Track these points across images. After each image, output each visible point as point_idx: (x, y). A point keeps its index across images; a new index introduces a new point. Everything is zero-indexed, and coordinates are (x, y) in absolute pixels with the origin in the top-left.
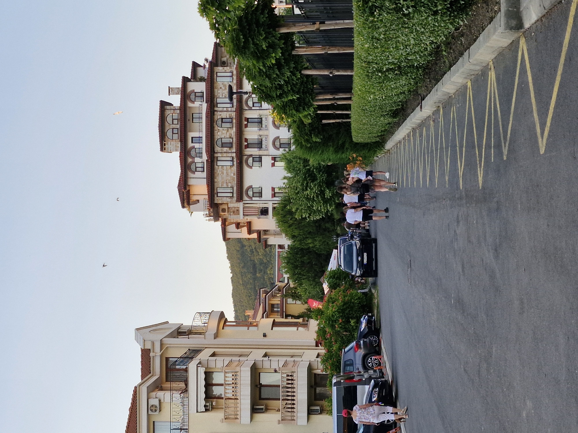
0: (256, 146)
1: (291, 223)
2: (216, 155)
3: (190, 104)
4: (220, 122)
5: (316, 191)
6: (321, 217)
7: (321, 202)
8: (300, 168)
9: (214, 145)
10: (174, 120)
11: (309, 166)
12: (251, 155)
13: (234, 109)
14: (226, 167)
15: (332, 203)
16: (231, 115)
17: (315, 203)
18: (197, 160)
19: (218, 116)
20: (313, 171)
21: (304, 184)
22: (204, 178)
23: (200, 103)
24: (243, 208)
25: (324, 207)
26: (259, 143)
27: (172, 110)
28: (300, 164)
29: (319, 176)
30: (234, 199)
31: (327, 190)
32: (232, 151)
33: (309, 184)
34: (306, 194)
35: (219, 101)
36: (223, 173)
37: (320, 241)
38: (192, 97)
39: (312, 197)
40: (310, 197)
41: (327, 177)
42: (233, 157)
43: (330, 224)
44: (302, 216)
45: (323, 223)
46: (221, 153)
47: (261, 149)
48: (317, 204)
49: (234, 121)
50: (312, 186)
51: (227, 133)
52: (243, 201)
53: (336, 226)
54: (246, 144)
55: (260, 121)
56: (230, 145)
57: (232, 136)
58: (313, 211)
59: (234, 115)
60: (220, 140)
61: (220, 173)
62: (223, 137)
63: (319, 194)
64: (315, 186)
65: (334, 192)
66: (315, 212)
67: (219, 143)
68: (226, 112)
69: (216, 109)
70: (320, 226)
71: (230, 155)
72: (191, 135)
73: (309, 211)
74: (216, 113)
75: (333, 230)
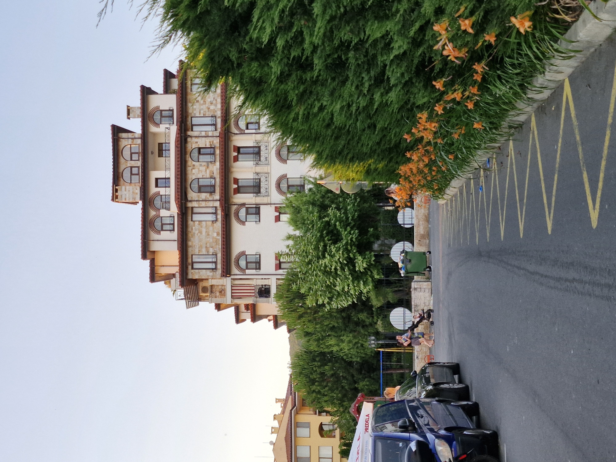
0: (251, 190)
1: (301, 313)
2: (190, 205)
3: (153, 129)
4: (195, 154)
5: (341, 260)
6: (350, 303)
7: (349, 279)
8: (313, 221)
9: (186, 188)
10: (133, 155)
11: (328, 217)
12: (244, 205)
13: (217, 133)
14: (206, 224)
15: (367, 279)
16: (213, 142)
17: (338, 279)
18: (163, 213)
19: (193, 144)
20: (335, 225)
21: (319, 248)
22: (174, 241)
23: (168, 126)
24: (232, 287)
25: (354, 286)
26: (255, 186)
27: (130, 140)
28: (313, 213)
29: (346, 233)
30: (217, 273)
31: (360, 258)
32: (215, 199)
33: (328, 248)
34: (323, 265)
35: (195, 121)
36: (201, 232)
37: (350, 342)
38: (157, 117)
39: (333, 270)
40: (331, 269)
41: (359, 235)
42: (216, 207)
43: (365, 314)
44: (317, 300)
45: (354, 313)
46: (197, 201)
47: (259, 194)
48: (341, 281)
49: (218, 152)
50: (334, 250)
51: (206, 171)
52: (230, 275)
53: (375, 317)
54: (236, 186)
55: (256, 152)
56: (211, 189)
57: (214, 175)
58: (336, 293)
59: (216, 142)
60: (195, 182)
61: (197, 232)
62: (200, 176)
63: (346, 265)
64: (338, 250)
65: (370, 261)
66: (339, 295)
67: (195, 186)
68: (204, 139)
69: (190, 133)
70: (349, 318)
71: (211, 204)
72: (154, 175)
73: (329, 293)
74: (189, 139)
75: (371, 325)
